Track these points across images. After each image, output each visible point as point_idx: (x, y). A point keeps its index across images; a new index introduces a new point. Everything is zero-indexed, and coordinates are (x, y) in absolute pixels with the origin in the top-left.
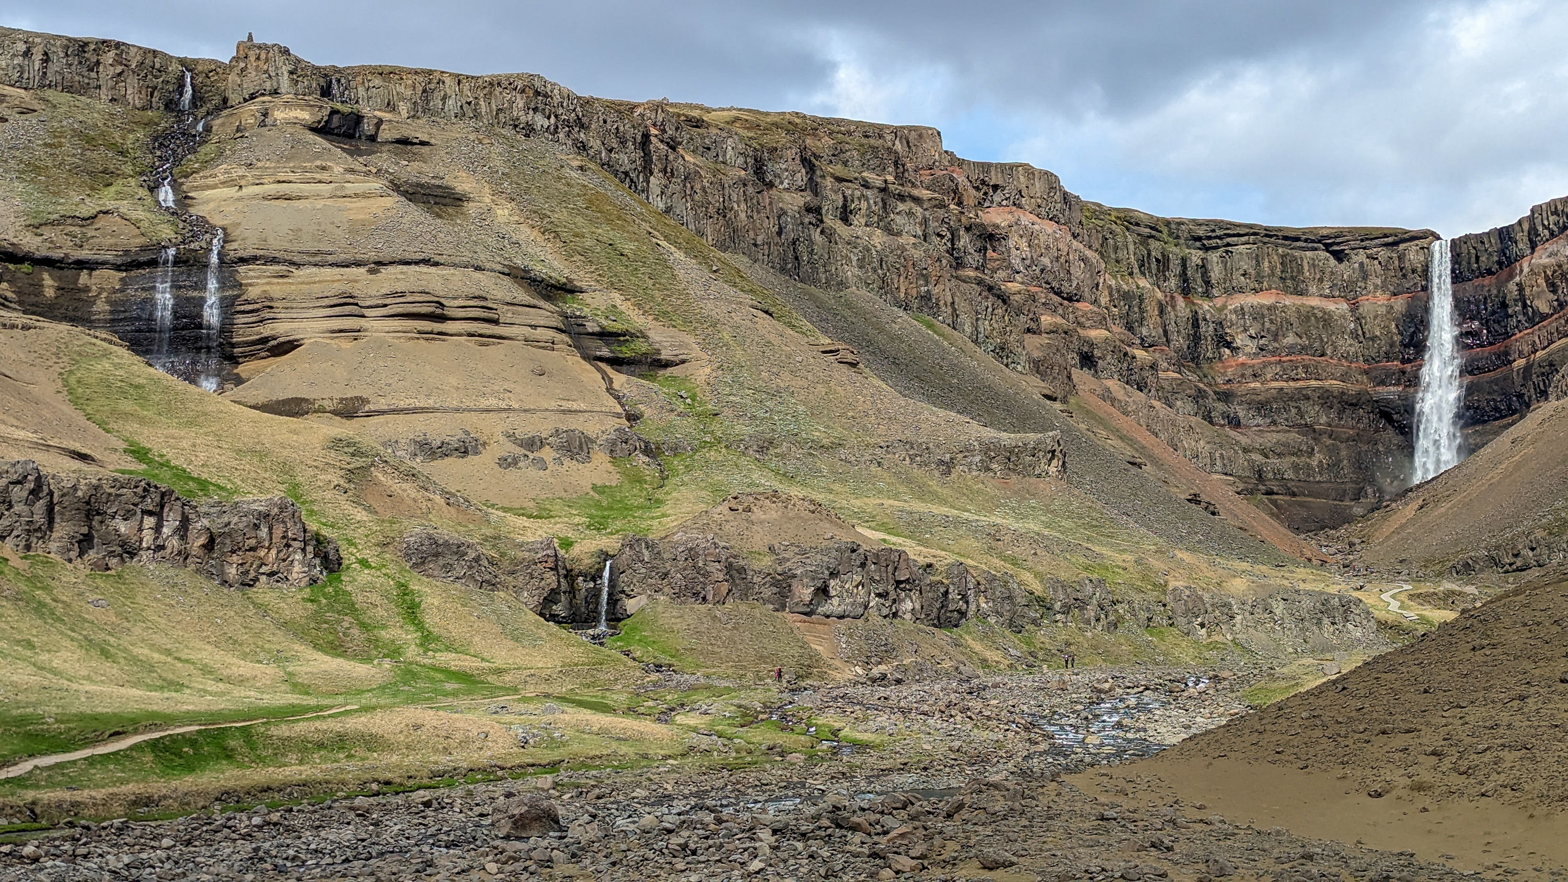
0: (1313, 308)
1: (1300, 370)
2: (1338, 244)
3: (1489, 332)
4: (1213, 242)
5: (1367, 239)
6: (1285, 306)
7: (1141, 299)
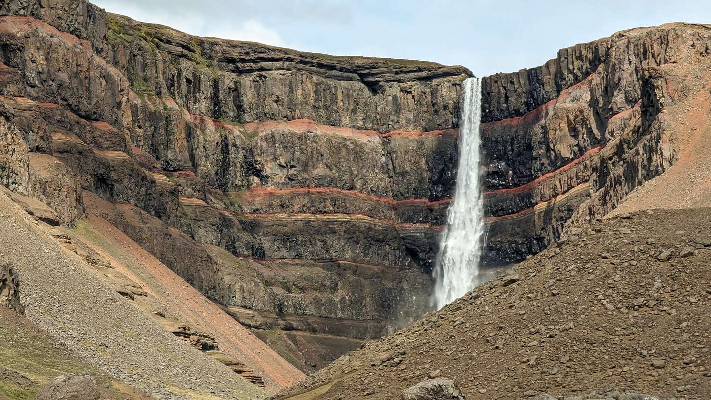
0: (345, 139)
1: (328, 203)
2: (373, 75)
3: (514, 173)
4: (247, 66)
5: (402, 72)
6: (316, 136)
7: (168, 119)
